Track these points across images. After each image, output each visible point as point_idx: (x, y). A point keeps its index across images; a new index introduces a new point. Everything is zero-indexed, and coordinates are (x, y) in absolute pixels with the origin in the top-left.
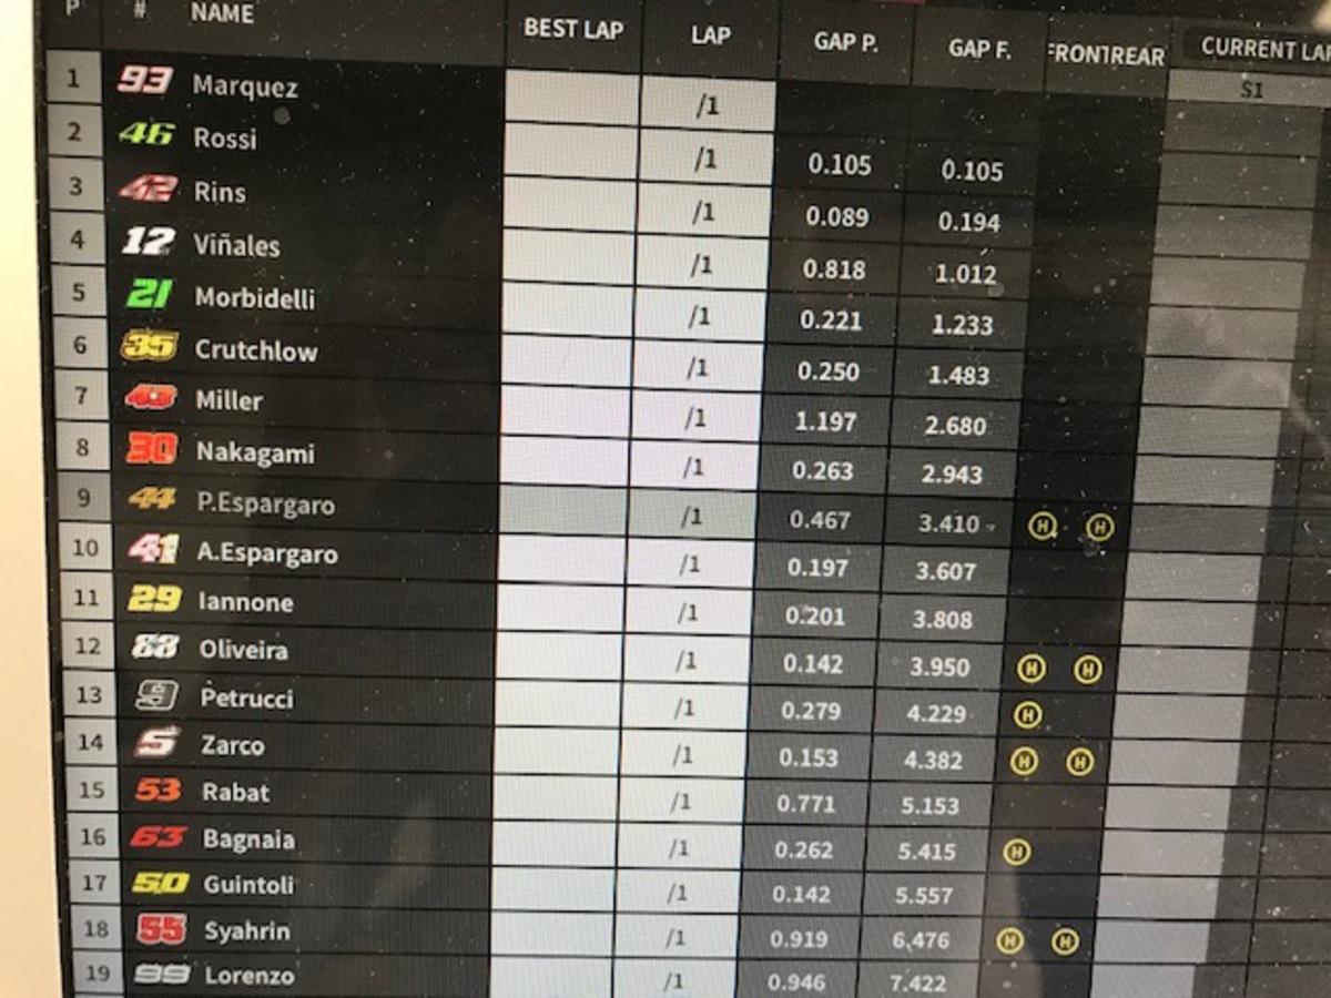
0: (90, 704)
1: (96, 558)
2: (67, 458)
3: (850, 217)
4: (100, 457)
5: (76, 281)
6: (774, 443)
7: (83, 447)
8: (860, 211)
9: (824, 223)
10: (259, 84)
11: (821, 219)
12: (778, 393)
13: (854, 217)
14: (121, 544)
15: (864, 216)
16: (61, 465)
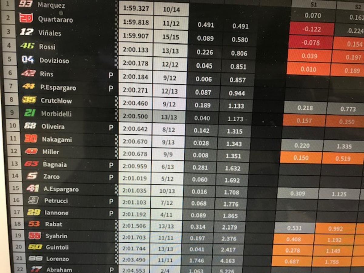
0: (15, 166)
1: (16, 128)
2: (8, 102)
3: (209, 38)
4: (16, 102)
5: (9, 56)
6: (190, 98)
7: (11, 99)
8: (211, 37)
9: (202, 40)
10: (55, 5)
11: (201, 39)
12: (191, 85)
13: (210, 38)
14: (22, 125)
15: (212, 38)
16: (6, 104)
